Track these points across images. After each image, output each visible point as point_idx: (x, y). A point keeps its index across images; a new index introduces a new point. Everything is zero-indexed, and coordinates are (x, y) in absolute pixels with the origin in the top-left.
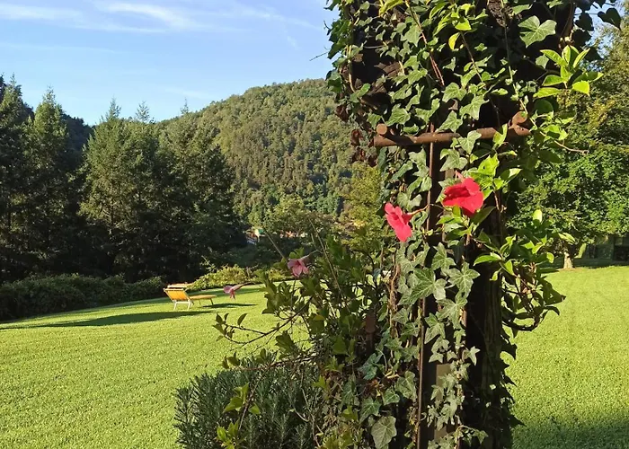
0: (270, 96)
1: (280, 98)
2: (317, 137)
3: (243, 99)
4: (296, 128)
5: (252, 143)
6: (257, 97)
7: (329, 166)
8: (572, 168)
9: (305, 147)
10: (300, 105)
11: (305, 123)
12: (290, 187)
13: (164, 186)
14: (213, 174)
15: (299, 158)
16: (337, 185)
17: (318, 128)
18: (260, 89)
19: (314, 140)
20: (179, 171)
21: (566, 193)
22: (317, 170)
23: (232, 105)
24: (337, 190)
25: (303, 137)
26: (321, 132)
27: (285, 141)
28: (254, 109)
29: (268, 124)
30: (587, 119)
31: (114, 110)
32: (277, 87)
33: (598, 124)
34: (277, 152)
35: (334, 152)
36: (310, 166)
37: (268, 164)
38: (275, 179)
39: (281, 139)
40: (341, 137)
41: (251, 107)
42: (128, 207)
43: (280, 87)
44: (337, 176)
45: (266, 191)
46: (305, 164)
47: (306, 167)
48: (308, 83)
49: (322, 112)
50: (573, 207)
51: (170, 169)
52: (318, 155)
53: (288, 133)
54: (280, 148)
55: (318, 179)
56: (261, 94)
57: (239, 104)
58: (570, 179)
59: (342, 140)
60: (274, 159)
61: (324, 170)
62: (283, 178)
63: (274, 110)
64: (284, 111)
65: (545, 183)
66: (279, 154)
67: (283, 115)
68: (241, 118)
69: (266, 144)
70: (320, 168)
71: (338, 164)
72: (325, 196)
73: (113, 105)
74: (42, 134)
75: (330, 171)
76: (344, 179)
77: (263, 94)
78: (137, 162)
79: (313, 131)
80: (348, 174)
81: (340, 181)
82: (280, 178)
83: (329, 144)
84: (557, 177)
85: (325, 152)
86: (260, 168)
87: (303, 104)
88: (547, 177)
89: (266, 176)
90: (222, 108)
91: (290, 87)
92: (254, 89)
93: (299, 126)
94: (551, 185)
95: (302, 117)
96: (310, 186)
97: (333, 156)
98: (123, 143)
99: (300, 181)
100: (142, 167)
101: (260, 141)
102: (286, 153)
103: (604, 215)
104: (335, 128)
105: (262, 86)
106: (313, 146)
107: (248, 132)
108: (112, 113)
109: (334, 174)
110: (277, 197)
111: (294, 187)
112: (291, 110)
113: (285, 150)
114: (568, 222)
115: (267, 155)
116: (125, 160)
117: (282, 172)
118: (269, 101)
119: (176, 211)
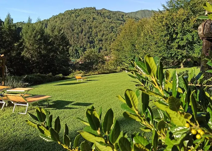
0: (74, 13)
1: (77, 14)
2: (90, 28)
3: (64, 15)
4: (83, 25)
5: (68, 30)
6: (69, 14)
7: (95, 38)
8: (185, 38)
9: (86, 31)
10: (84, 17)
11: (86, 23)
12: (82, 45)
13: (47, 45)
14: (62, 41)
15: (85, 35)
16: (98, 44)
17: (91, 25)
18: (70, 11)
19: (89, 29)
20: (52, 41)
21: (183, 45)
22: (91, 39)
23: (60, 17)
24: (98, 46)
25: (86, 28)
26: (92, 26)
27: (79, 29)
28: (68, 18)
29: (73, 23)
30: (190, 22)
31: (30, 20)
32: (76, 10)
33: (193, 24)
34: (77, 33)
35: (96, 33)
36: (89, 38)
37: (74, 37)
38: (76, 43)
39: (78, 29)
40: (99, 28)
41: (67, 17)
42: (36, 53)
43: (77, 10)
44: (98, 41)
45: (74, 47)
46: (87, 37)
47: (87, 38)
48: (86, 9)
49: (92, 19)
50: (185, 49)
51: (49, 40)
52: (91, 34)
53: (80, 26)
54: (78, 32)
55: (91, 42)
56: (70, 13)
57: (63, 16)
58: (184, 41)
59: (99, 29)
60: (76, 35)
61: (93, 39)
62: (79, 42)
63: (75, 18)
64: (79, 19)
65: (177, 42)
66: (78, 34)
67: (78, 20)
68: (63, 21)
69: (73, 30)
70: (92, 39)
71: (98, 37)
72: (94, 48)
73: (29, 18)
74: (7, 29)
75: (95, 40)
76: (100, 42)
77: (71, 13)
78: (38, 38)
79: (89, 26)
80: (101, 40)
81: (99, 43)
82: (78, 42)
83: (95, 30)
84: (180, 40)
85: (93, 33)
86: (71, 38)
87: (85, 16)
88: (177, 41)
89: (73, 41)
90: (56, 18)
91: (80, 10)
92: (67, 11)
93: (84, 24)
94: (178, 43)
95: (85, 21)
96: (89, 44)
97: (96, 34)
98: (33, 31)
99: (85, 43)
100: (40, 39)
101: (71, 29)
102: (80, 34)
103: (193, 51)
104: (97, 24)
105: (70, 10)
106: (89, 31)
107: (66, 26)
108: (29, 21)
109: (97, 40)
110: (77, 49)
111: (83, 45)
112: (81, 18)
113: (79, 32)
114: (184, 54)
115: (73, 34)
116: (34, 37)
117: (79, 40)
118: (73, 15)
119: (52, 54)
